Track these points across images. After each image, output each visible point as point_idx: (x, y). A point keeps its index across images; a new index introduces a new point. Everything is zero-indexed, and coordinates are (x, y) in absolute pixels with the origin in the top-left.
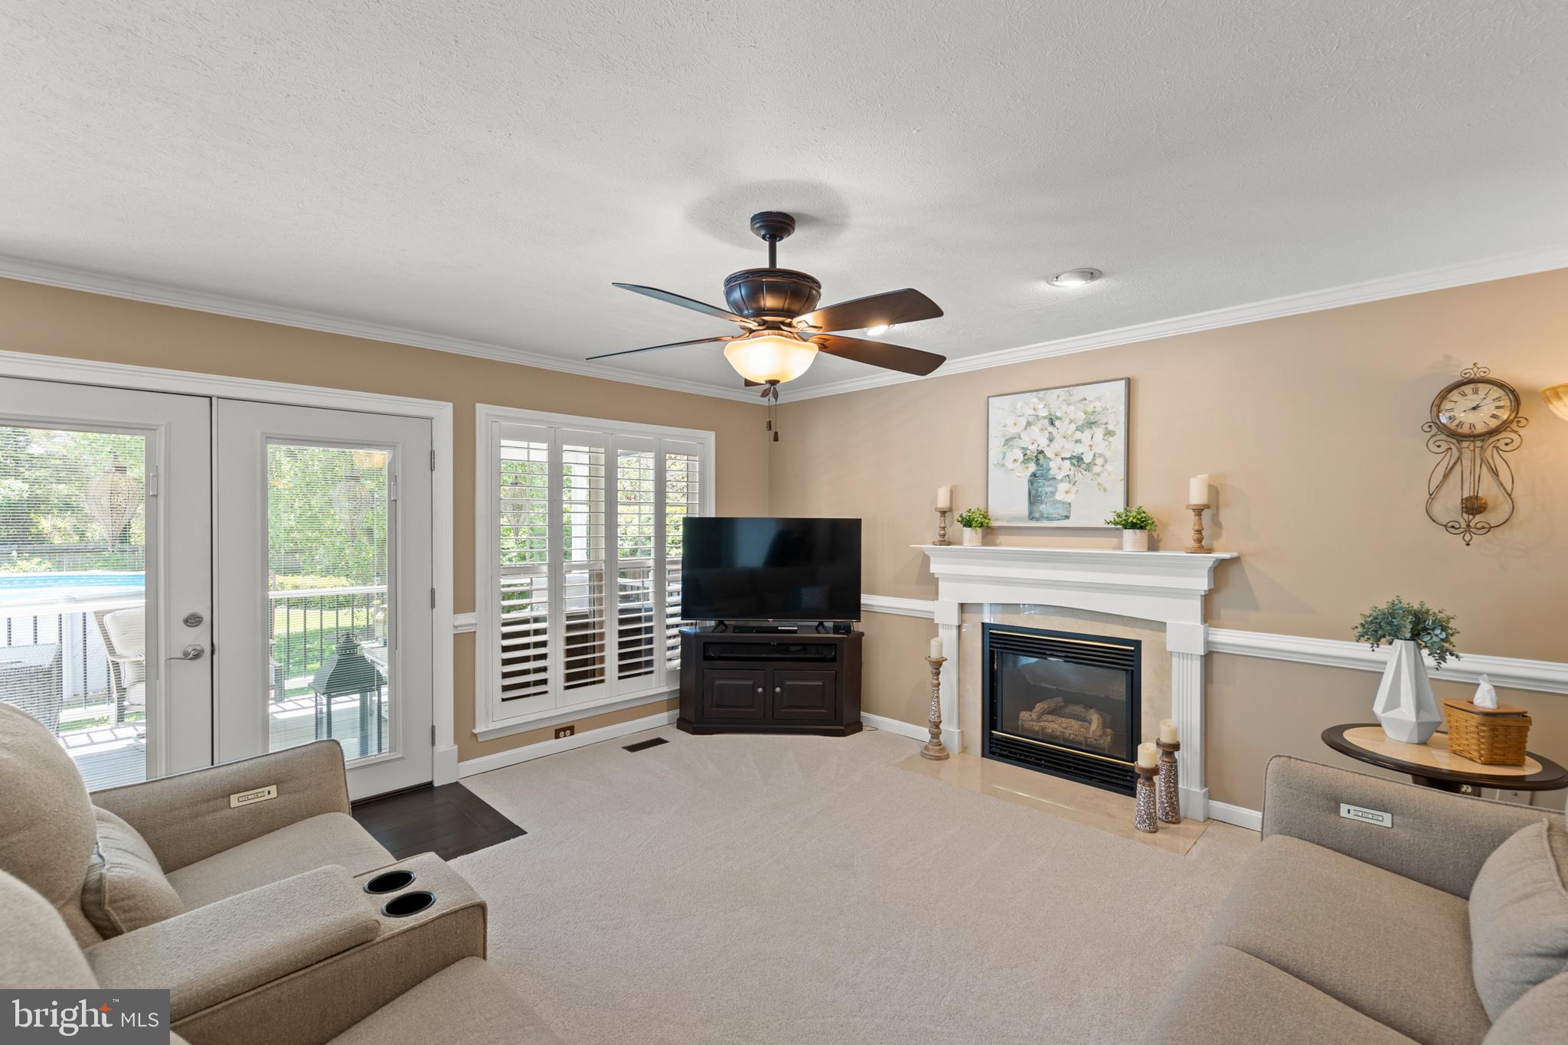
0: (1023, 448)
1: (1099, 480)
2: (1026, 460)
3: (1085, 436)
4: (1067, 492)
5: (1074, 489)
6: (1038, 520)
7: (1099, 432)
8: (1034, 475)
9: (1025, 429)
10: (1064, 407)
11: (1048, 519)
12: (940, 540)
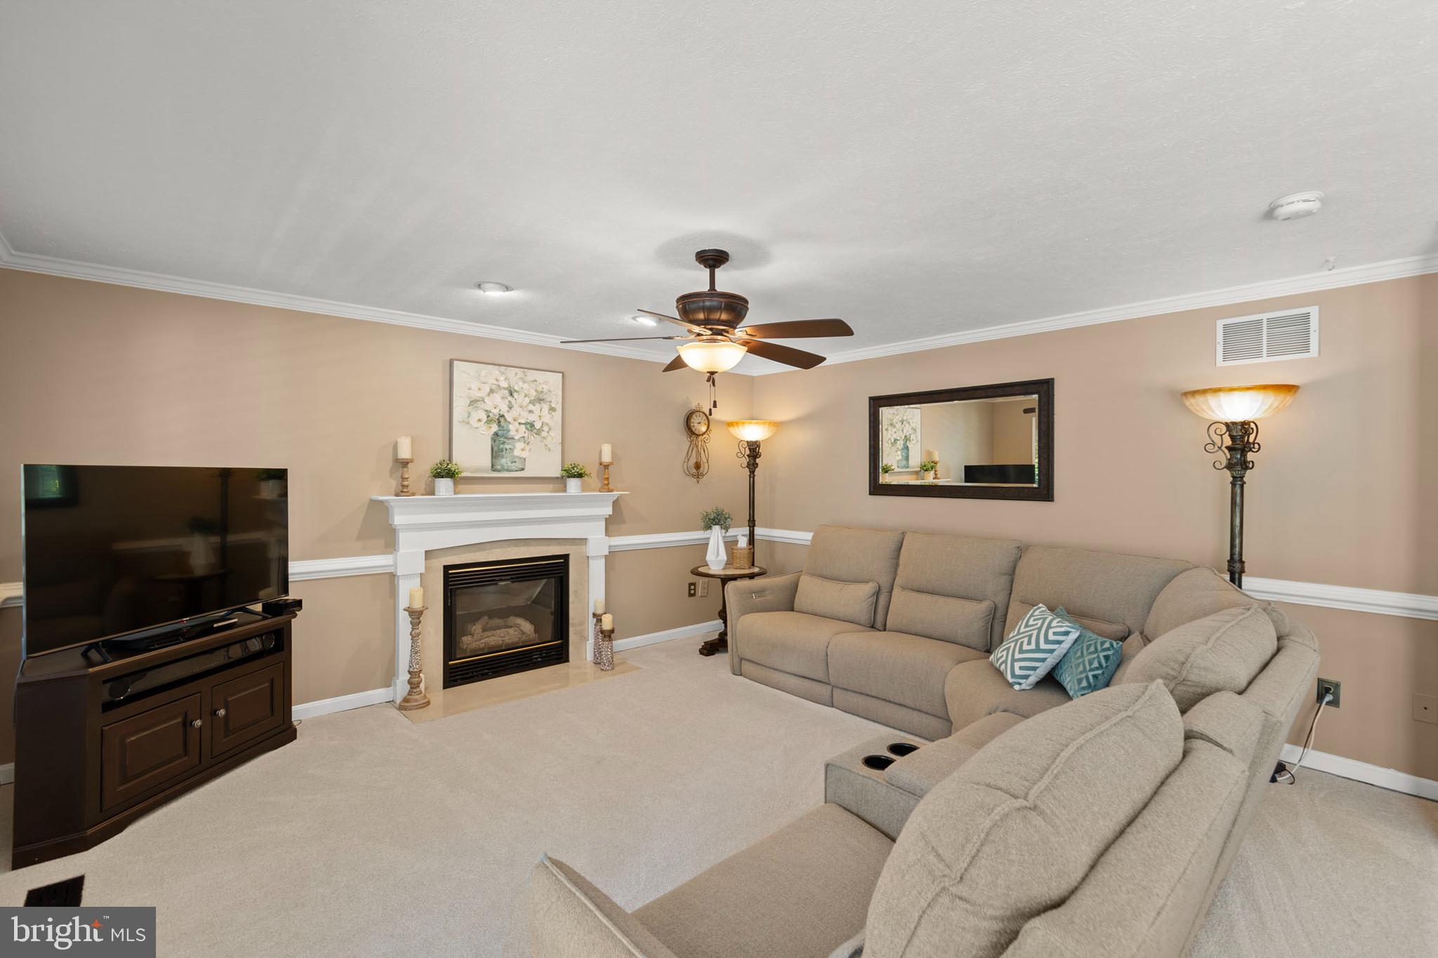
0: (487, 411)
1: (546, 442)
2: (489, 421)
3: (536, 408)
4: (523, 450)
5: (528, 448)
6: (499, 471)
7: (546, 407)
8: (496, 434)
9: (489, 395)
10: (521, 383)
11: (508, 470)
12: (402, 490)
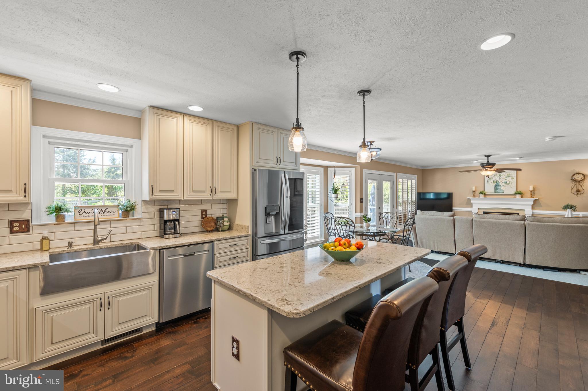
0: (494, 180)
1: (511, 186)
3: (507, 178)
4: (503, 188)
6: (497, 193)
7: (510, 178)
8: (496, 185)
9: (494, 177)
10: (503, 173)
11: (499, 193)
12: (474, 197)
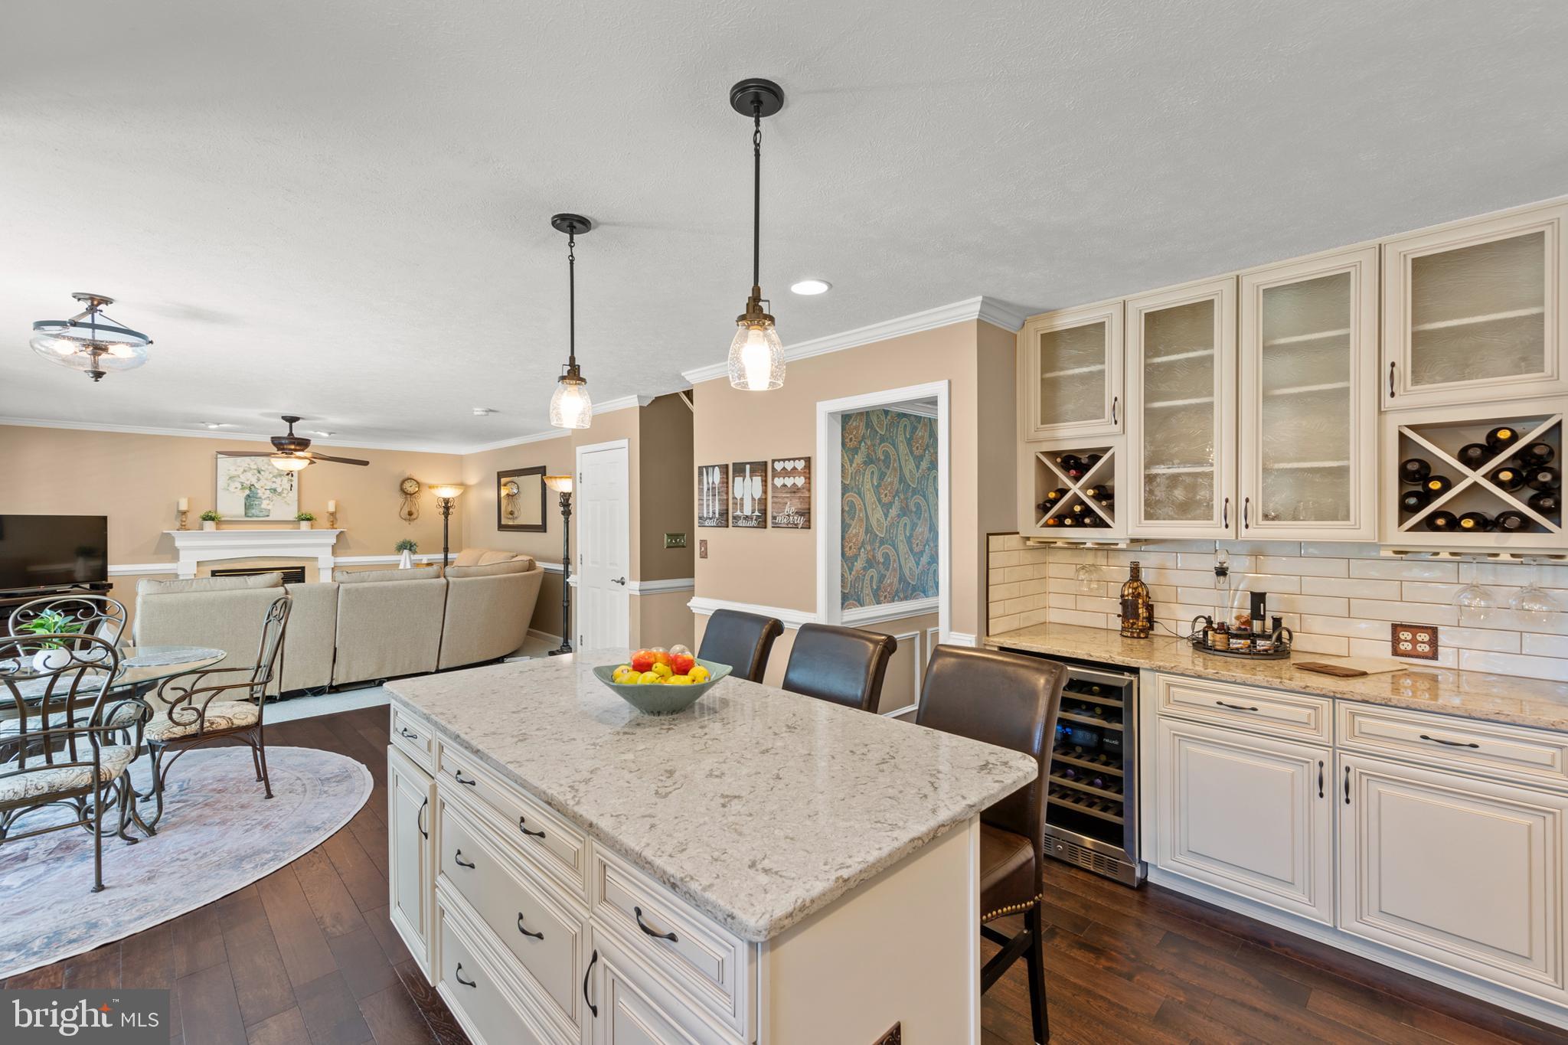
0: (242, 483)
1: (285, 500)
2: (243, 488)
3: (278, 480)
4: (268, 504)
5: (272, 503)
6: (251, 517)
8: (248, 496)
9: (243, 473)
10: (266, 466)
11: (257, 516)
12: (183, 527)
